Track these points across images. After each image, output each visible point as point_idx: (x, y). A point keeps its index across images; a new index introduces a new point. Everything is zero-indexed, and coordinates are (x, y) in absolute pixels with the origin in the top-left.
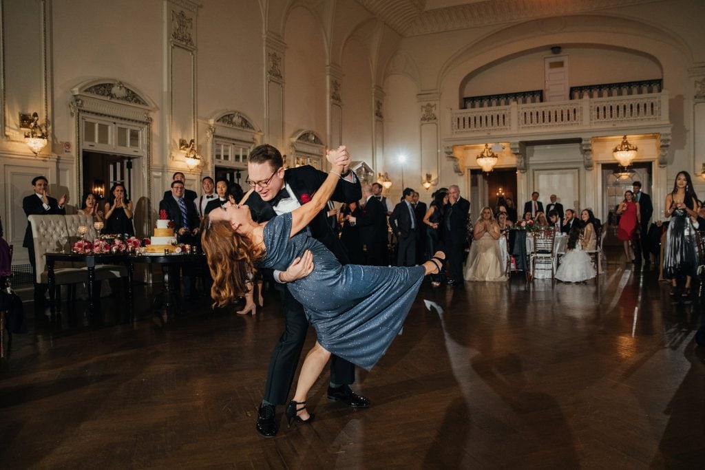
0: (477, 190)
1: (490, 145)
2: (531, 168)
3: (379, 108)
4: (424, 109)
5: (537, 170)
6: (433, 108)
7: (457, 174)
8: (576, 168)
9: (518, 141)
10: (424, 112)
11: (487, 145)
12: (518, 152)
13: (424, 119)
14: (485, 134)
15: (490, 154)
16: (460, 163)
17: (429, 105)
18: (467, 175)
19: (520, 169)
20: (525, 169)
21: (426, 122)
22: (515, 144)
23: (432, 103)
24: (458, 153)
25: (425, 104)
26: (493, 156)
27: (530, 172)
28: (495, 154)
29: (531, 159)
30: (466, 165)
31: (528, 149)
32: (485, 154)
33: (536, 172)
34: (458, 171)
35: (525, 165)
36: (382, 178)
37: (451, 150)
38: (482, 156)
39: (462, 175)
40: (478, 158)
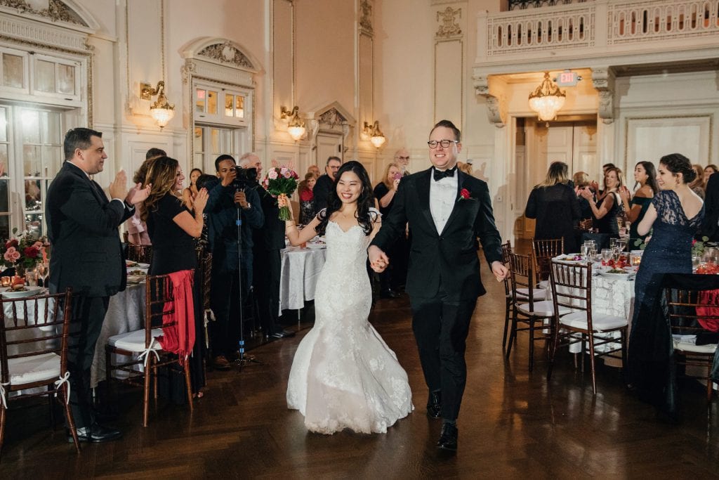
0: (524, 152)
1: (553, 75)
2: (623, 115)
3: (366, 14)
4: (441, 18)
5: (632, 119)
6: (457, 16)
7: (493, 125)
8: (707, 116)
9: (607, 66)
10: (441, 23)
11: (547, 74)
12: (605, 85)
13: (441, 33)
14: (545, 55)
15: (553, 91)
16: (500, 107)
17: (449, 10)
18: (511, 127)
19: (604, 117)
20: (612, 117)
21: (444, 38)
22: (600, 71)
23: (455, 7)
24: (496, 89)
25: (443, 8)
26: (558, 93)
27: (621, 121)
28: (561, 91)
29: (623, 99)
30: (510, 111)
31: (619, 81)
32: (544, 91)
33: (630, 122)
34: (496, 121)
35: (614, 109)
36: (369, 130)
37: (485, 83)
38: (539, 94)
39: (503, 126)
40: (531, 97)
